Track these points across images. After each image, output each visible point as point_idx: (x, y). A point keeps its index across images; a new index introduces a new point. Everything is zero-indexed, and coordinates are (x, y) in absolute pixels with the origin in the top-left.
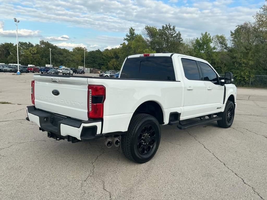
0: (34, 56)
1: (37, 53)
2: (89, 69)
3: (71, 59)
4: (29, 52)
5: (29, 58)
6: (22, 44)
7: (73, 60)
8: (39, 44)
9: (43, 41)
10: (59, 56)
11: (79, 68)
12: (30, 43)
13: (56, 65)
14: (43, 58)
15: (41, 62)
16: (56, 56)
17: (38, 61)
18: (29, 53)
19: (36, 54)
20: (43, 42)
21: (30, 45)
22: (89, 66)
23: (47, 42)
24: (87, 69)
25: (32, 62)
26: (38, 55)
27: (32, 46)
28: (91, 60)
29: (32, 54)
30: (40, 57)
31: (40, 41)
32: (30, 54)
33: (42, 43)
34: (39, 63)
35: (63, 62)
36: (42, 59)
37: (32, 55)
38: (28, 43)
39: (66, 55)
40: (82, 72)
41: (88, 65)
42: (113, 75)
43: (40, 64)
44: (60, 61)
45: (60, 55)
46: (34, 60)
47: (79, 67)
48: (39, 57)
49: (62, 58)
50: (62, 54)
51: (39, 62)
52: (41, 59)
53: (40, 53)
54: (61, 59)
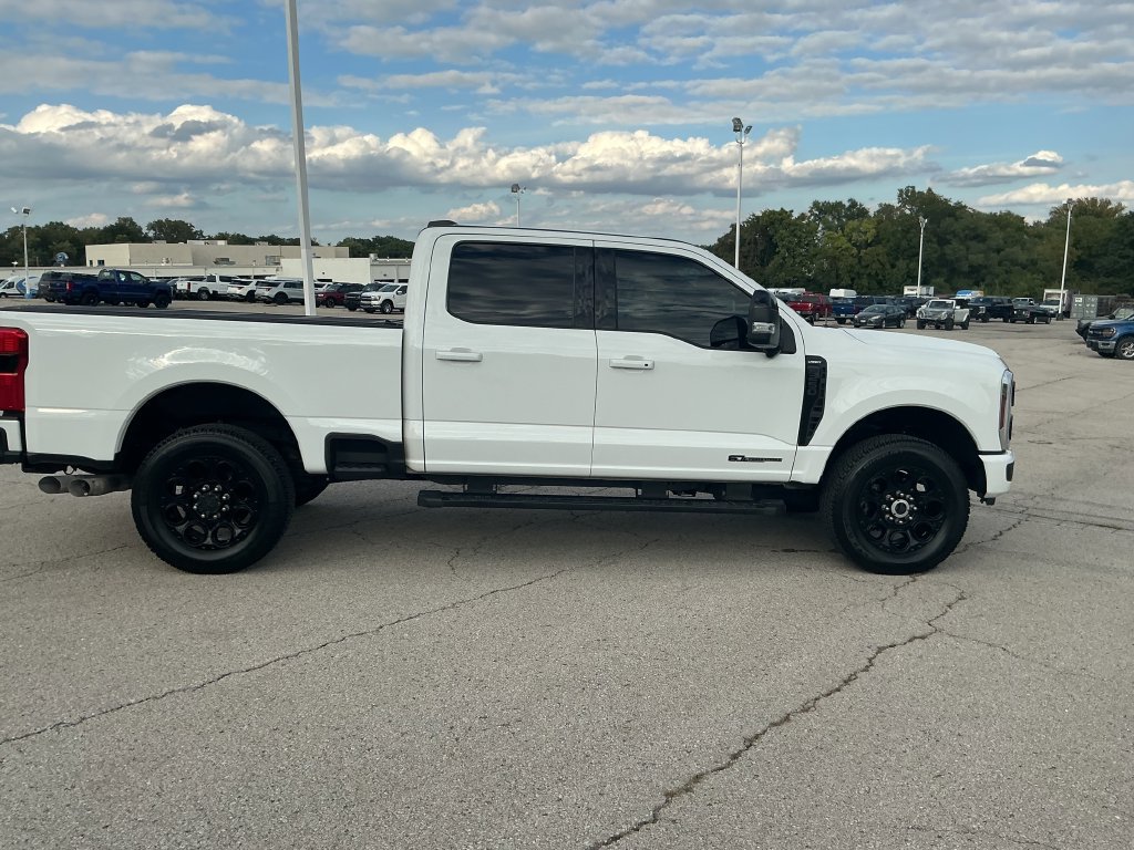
0: (862, 254)
1: (877, 240)
2: (1094, 299)
3: (1023, 257)
4: (844, 239)
5: (841, 265)
6: (822, 209)
7: (1034, 263)
8: (895, 203)
9: (913, 187)
10: (968, 249)
11: (1048, 295)
12: (853, 204)
13: (948, 285)
14: (897, 259)
15: (887, 277)
16: (954, 249)
17: (877, 275)
18: (843, 242)
19: (870, 245)
20: (913, 191)
21: (857, 212)
22: (1108, 285)
23: (930, 190)
24: (1085, 302)
25: (853, 280)
26: (880, 246)
27: (863, 213)
28: (1123, 258)
29: (856, 246)
30: (884, 259)
31: (901, 191)
32: (847, 249)
33: (909, 196)
34: (880, 283)
35: (984, 271)
36: (893, 266)
37: (855, 251)
38: (847, 204)
39: (1001, 241)
40: (1032, 314)
41: (1106, 280)
42: (1107, 328)
43: (884, 284)
44: (970, 266)
45: (973, 244)
46: (862, 271)
47: (1047, 291)
48: (880, 258)
49: (982, 255)
50: (979, 237)
51: (880, 277)
52: (888, 266)
53: (888, 241)
54: (977, 258)
